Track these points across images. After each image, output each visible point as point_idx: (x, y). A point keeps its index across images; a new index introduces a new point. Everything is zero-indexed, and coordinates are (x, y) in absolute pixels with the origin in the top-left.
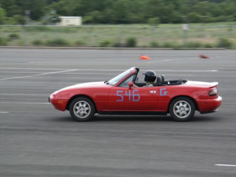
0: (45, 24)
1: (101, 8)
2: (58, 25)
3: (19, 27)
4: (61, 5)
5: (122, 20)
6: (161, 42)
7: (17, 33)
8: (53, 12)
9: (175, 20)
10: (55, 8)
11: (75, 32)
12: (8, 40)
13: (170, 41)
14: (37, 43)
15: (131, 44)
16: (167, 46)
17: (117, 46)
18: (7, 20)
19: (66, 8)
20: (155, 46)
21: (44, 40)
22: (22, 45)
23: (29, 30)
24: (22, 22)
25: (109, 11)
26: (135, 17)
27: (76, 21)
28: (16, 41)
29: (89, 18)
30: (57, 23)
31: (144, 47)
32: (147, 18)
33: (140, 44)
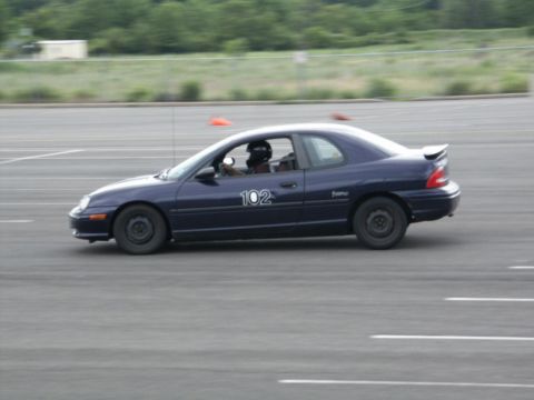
0: (10, 56)
1: (125, 21)
2: (36, 59)
4: (43, 18)
5: (168, 45)
6: (251, 90)
8: (25, 32)
9: (278, 43)
10: (28, 23)
11: (72, 72)
13: (269, 87)
15: (191, 95)
16: (264, 98)
17: (163, 99)
19: (52, 23)
20: (239, 97)
21: (9, 91)
25: (142, 28)
26: (195, 38)
27: (75, 49)
29: (101, 43)
30: (35, 55)
31: (218, 101)
32: (221, 39)
33: (208, 93)
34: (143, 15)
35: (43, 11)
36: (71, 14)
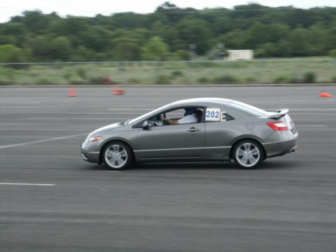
0: (212, 59)
1: (275, 39)
2: (226, 60)
3: (183, 63)
4: (230, 38)
5: (298, 52)
7: (181, 70)
8: (220, 45)
10: (222, 41)
11: (244, 67)
12: (172, 78)
14: (203, 81)
15: (310, 79)
17: (294, 82)
18: (171, 55)
19: (235, 41)
21: (210, 77)
22: (187, 83)
23: (194, 66)
24: (186, 58)
25: (284, 43)
26: (314, 49)
27: (246, 55)
28: (179, 79)
29: (261, 51)
30: (225, 58)
31: (325, 83)
32: (328, 49)
33: (320, 79)
34: (284, 36)
35: (230, 34)
36: (245, 35)
